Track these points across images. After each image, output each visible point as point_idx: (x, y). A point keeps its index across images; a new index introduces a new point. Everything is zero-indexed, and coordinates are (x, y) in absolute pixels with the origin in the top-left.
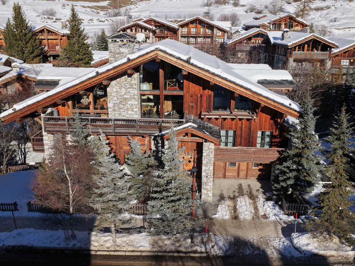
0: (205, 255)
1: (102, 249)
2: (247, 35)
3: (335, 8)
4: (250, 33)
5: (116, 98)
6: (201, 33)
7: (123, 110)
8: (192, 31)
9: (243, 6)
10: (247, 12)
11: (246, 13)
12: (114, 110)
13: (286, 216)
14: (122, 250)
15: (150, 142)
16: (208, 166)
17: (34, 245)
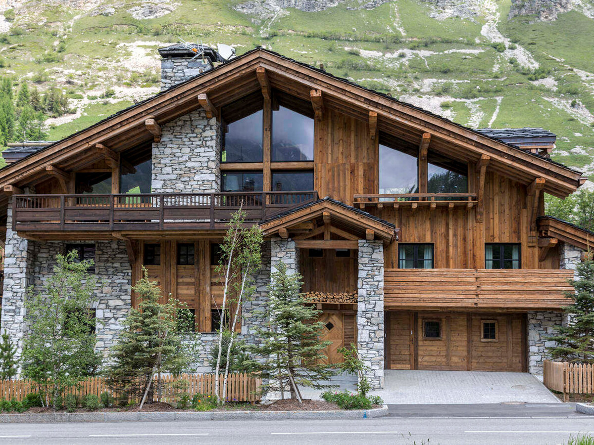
5: (169, 169)
16: (372, 302)
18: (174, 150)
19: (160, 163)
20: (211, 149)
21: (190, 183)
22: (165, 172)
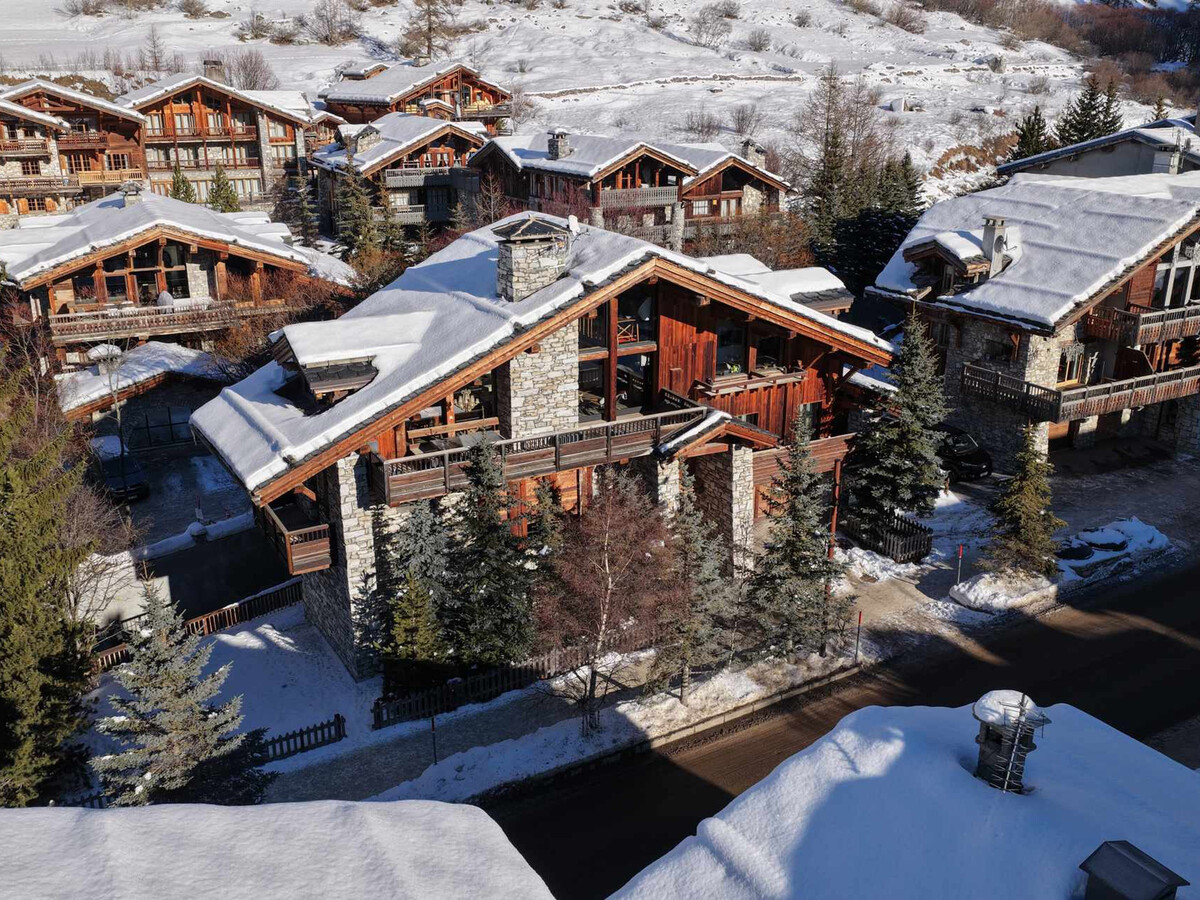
0: (856, 670)
1: (677, 728)
2: (415, 140)
3: (500, 27)
4: (422, 136)
5: (529, 384)
6: (212, 132)
7: (546, 410)
8: (178, 125)
9: (219, 15)
10: (242, 38)
11: (241, 43)
12: (525, 415)
13: (903, 565)
14: (715, 714)
15: (589, 477)
16: (745, 503)
17: (532, 774)
18: (535, 361)
19: (519, 377)
20: (574, 354)
21: (554, 396)
22: (526, 387)
